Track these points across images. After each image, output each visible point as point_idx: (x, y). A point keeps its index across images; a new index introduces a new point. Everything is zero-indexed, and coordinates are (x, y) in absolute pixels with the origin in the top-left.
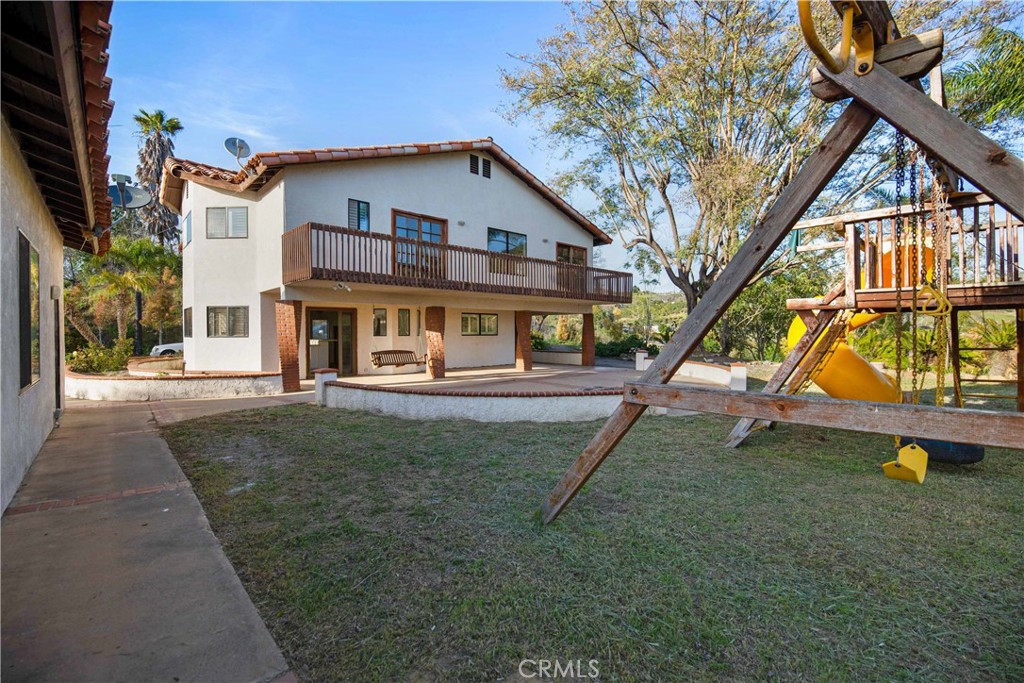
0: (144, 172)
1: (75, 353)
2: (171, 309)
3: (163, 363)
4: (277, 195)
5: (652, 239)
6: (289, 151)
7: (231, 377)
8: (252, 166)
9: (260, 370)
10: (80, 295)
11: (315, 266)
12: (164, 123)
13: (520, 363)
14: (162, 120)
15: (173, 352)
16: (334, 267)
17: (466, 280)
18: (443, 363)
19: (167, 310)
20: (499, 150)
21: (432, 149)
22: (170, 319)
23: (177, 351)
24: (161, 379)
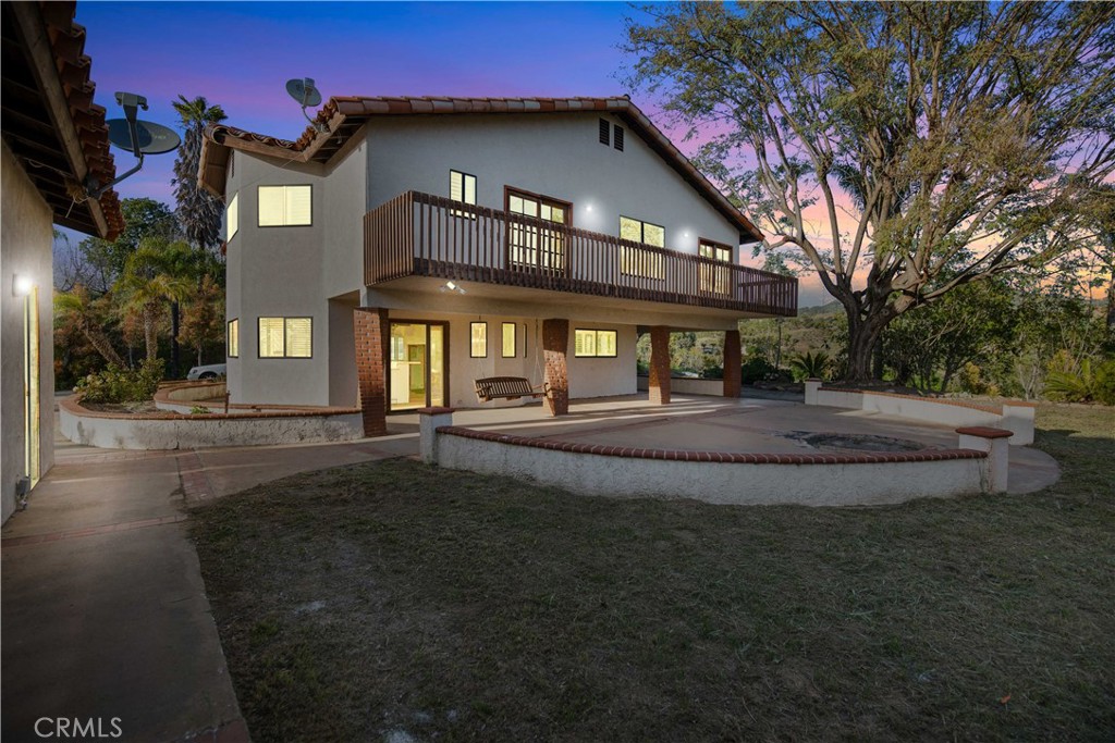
0: (183, 168)
1: (89, 378)
2: (212, 323)
3: (201, 389)
4: (357, 160)
5: (803, 238)
6: (375, 97)
7: (293, 416)
8: (323, 120)
9: (327, 405)
10: (109, 307)
11: (417, 255)
12: (206, 111)
13: (655, 393)
14: (203, 108)
15: (213, 374)
16: (443, 259)
17: (610, 282)
18: (566, 393)
19: (207, 325)
20: (638, 113)
21: (558, 106)
22: (212, 335)
23: (219, 373)
24: (195, 419)
